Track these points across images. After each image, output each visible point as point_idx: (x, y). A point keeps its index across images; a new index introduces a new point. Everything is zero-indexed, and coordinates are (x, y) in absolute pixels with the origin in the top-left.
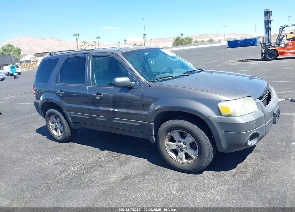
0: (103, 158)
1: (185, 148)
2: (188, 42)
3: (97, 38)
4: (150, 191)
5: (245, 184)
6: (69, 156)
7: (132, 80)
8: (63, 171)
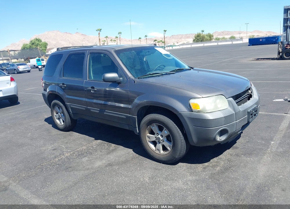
0: (95, 147)
1: (162, 140)
2: (209, 38)
3: (119, 34)
4: (126, 177)
5: (212, 176)
6: (67, 143)
7: (120, 76)
8: (58, 156)
